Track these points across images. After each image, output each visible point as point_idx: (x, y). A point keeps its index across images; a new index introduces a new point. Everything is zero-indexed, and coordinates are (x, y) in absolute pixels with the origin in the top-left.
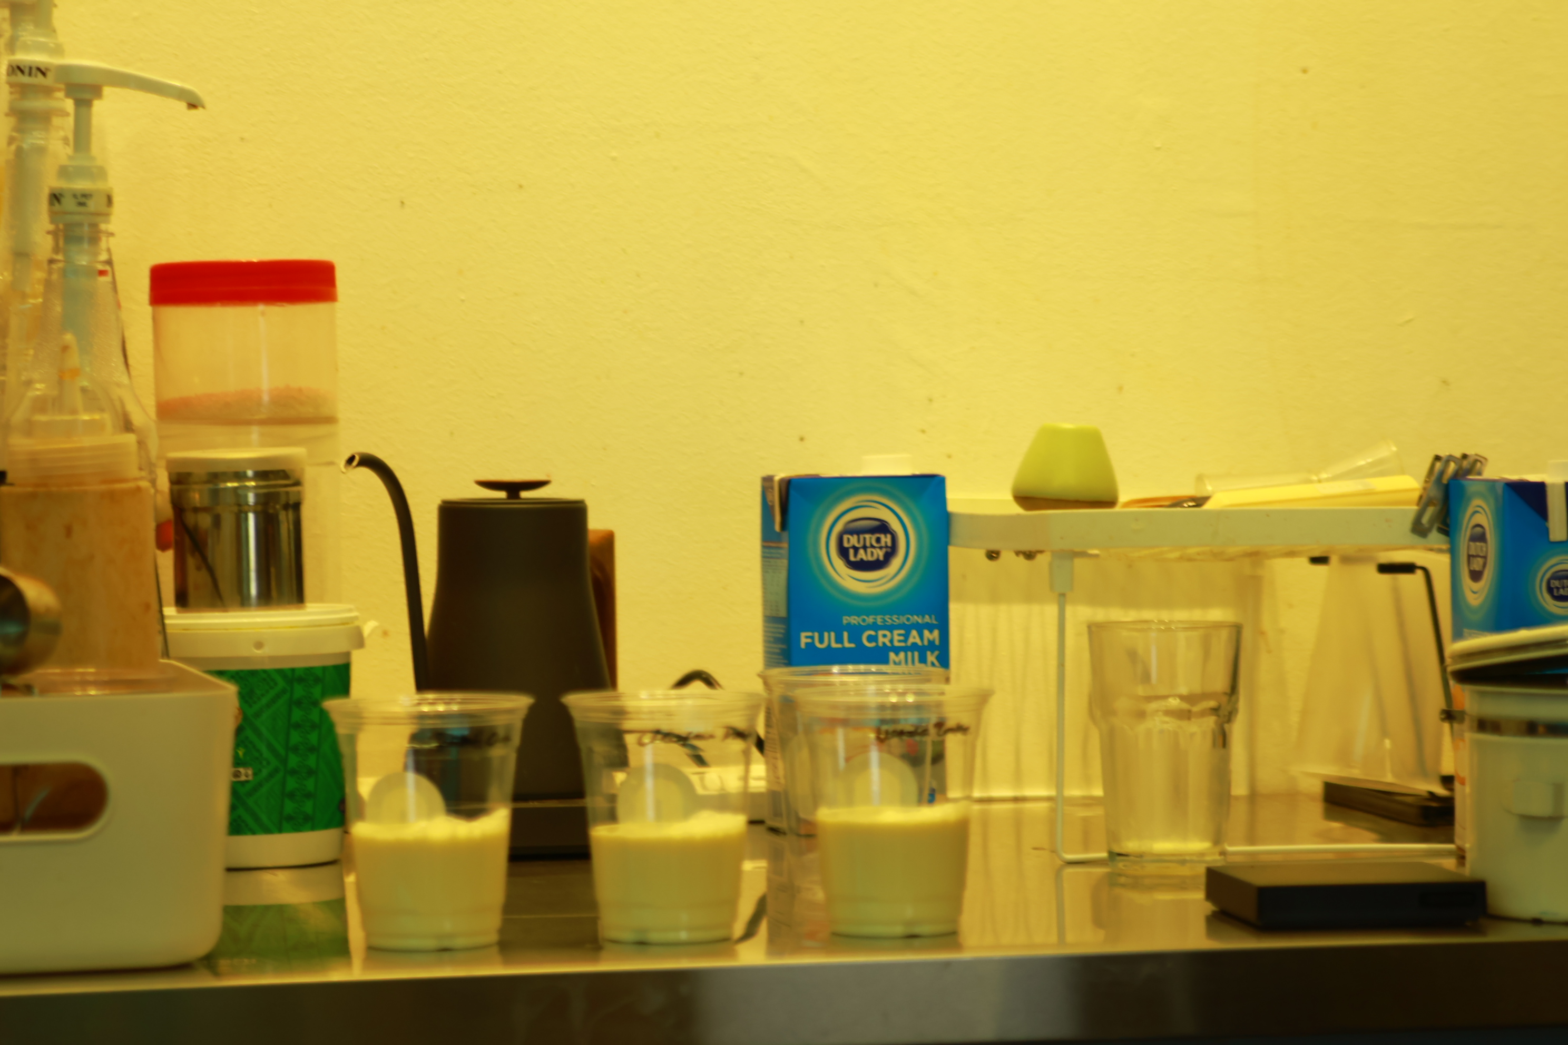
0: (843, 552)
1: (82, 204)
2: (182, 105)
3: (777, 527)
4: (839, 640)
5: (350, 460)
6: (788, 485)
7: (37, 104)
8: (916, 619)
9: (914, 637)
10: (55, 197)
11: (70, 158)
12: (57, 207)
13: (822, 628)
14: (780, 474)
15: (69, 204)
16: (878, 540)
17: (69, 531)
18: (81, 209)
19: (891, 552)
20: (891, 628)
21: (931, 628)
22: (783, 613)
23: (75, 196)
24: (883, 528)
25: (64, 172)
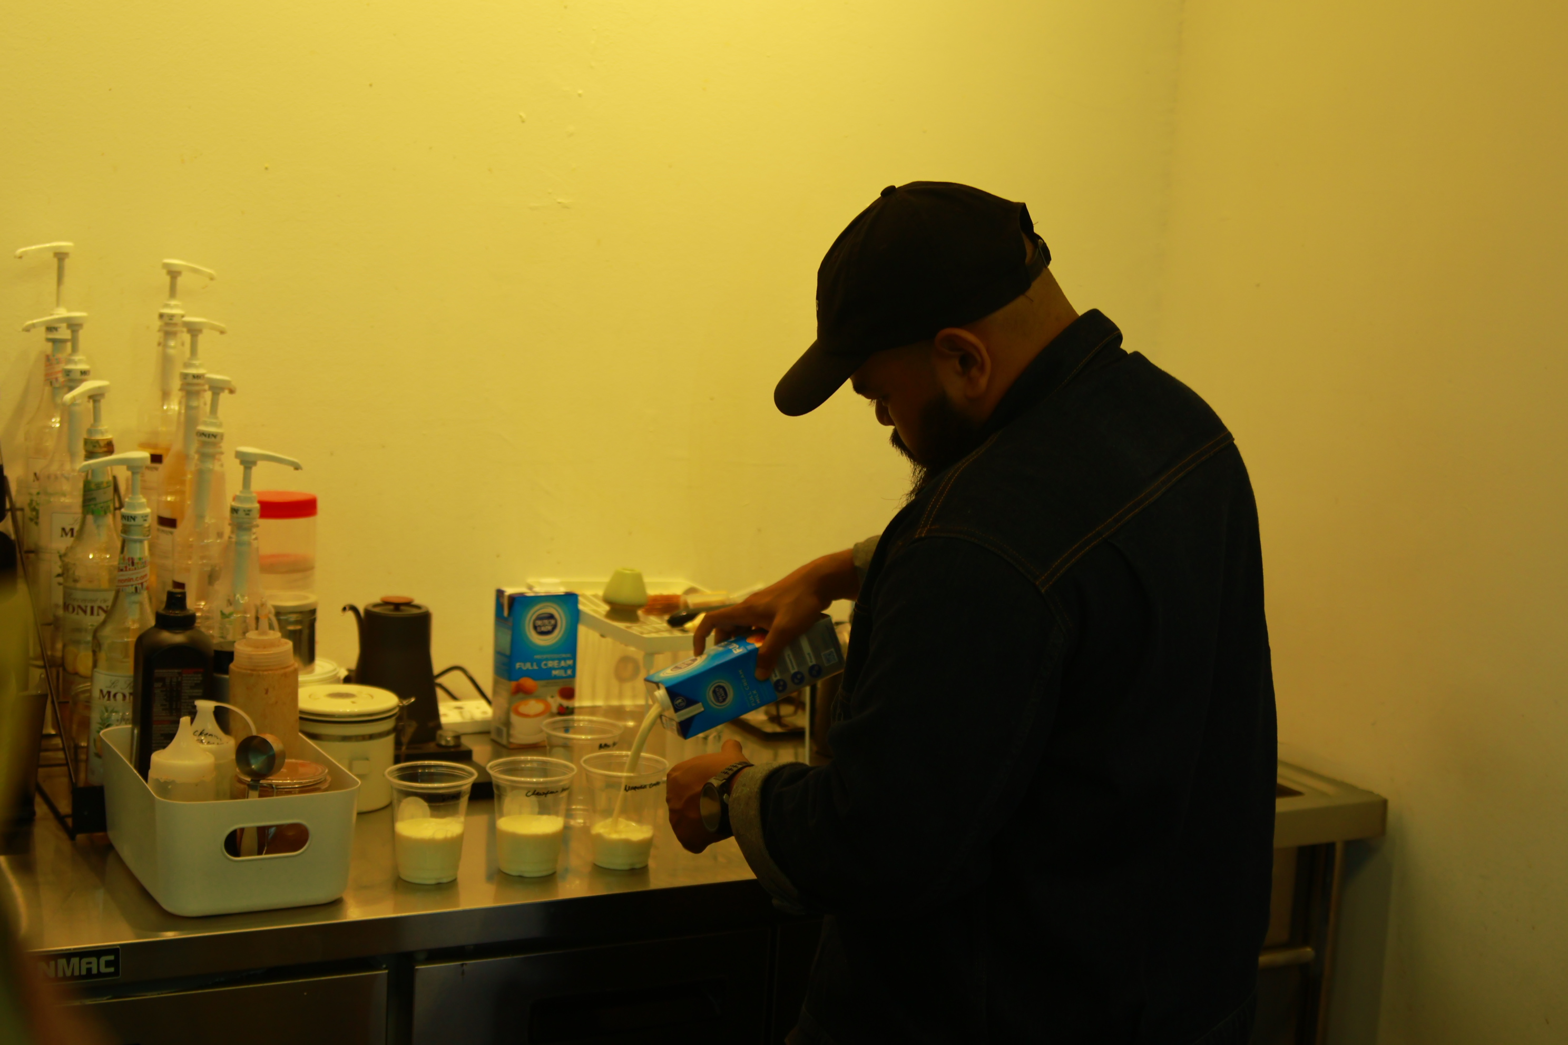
0: (535, 627)
1: (248, 514)
2: (292, 469)
3: (506, 613)
4: (532, 665)
5: (344, 609)
6: (513, 599)
7: (210, 450)
8: (564, 656)
9: (563, 664)
10: (234, 510)
11: (241, 492)
12: (235, 515)
13: (525, 661)
14: (509, 591)
15: (241, 514)
16: (550, 623)
17: (267, 692)
18: (247, 516)
19: (555, 627)
20: (553, 660)
21: (569, 659)
22: (508, 652)
23: (244, 511)
24: (551, 617)
25: (235, 498)
